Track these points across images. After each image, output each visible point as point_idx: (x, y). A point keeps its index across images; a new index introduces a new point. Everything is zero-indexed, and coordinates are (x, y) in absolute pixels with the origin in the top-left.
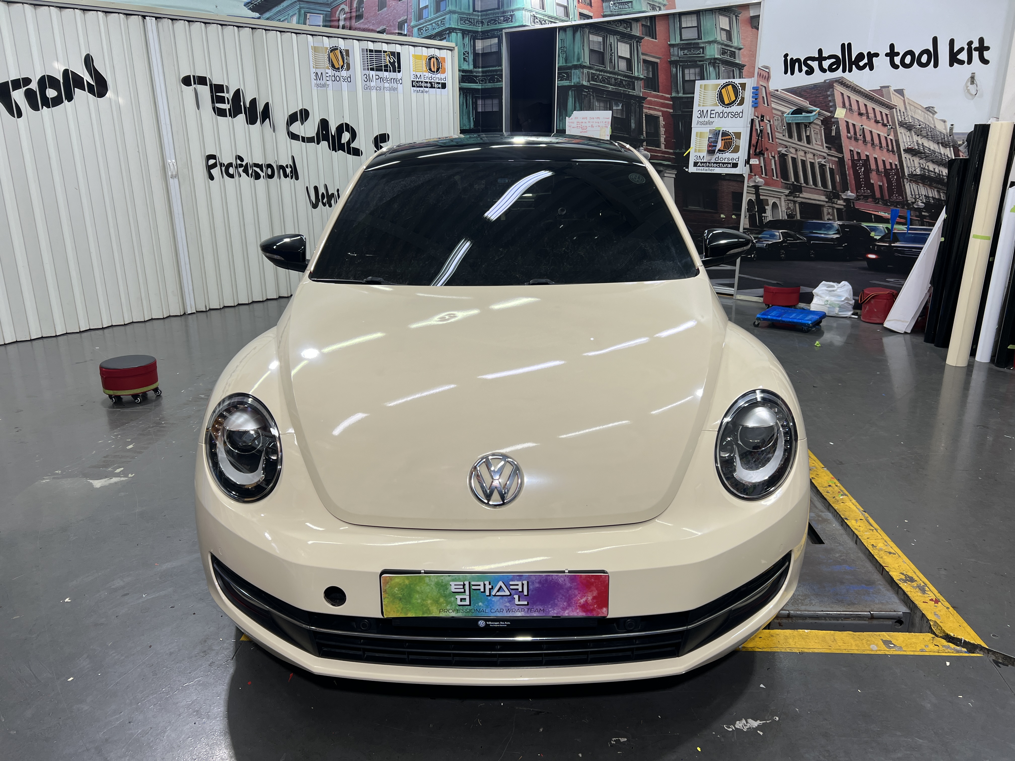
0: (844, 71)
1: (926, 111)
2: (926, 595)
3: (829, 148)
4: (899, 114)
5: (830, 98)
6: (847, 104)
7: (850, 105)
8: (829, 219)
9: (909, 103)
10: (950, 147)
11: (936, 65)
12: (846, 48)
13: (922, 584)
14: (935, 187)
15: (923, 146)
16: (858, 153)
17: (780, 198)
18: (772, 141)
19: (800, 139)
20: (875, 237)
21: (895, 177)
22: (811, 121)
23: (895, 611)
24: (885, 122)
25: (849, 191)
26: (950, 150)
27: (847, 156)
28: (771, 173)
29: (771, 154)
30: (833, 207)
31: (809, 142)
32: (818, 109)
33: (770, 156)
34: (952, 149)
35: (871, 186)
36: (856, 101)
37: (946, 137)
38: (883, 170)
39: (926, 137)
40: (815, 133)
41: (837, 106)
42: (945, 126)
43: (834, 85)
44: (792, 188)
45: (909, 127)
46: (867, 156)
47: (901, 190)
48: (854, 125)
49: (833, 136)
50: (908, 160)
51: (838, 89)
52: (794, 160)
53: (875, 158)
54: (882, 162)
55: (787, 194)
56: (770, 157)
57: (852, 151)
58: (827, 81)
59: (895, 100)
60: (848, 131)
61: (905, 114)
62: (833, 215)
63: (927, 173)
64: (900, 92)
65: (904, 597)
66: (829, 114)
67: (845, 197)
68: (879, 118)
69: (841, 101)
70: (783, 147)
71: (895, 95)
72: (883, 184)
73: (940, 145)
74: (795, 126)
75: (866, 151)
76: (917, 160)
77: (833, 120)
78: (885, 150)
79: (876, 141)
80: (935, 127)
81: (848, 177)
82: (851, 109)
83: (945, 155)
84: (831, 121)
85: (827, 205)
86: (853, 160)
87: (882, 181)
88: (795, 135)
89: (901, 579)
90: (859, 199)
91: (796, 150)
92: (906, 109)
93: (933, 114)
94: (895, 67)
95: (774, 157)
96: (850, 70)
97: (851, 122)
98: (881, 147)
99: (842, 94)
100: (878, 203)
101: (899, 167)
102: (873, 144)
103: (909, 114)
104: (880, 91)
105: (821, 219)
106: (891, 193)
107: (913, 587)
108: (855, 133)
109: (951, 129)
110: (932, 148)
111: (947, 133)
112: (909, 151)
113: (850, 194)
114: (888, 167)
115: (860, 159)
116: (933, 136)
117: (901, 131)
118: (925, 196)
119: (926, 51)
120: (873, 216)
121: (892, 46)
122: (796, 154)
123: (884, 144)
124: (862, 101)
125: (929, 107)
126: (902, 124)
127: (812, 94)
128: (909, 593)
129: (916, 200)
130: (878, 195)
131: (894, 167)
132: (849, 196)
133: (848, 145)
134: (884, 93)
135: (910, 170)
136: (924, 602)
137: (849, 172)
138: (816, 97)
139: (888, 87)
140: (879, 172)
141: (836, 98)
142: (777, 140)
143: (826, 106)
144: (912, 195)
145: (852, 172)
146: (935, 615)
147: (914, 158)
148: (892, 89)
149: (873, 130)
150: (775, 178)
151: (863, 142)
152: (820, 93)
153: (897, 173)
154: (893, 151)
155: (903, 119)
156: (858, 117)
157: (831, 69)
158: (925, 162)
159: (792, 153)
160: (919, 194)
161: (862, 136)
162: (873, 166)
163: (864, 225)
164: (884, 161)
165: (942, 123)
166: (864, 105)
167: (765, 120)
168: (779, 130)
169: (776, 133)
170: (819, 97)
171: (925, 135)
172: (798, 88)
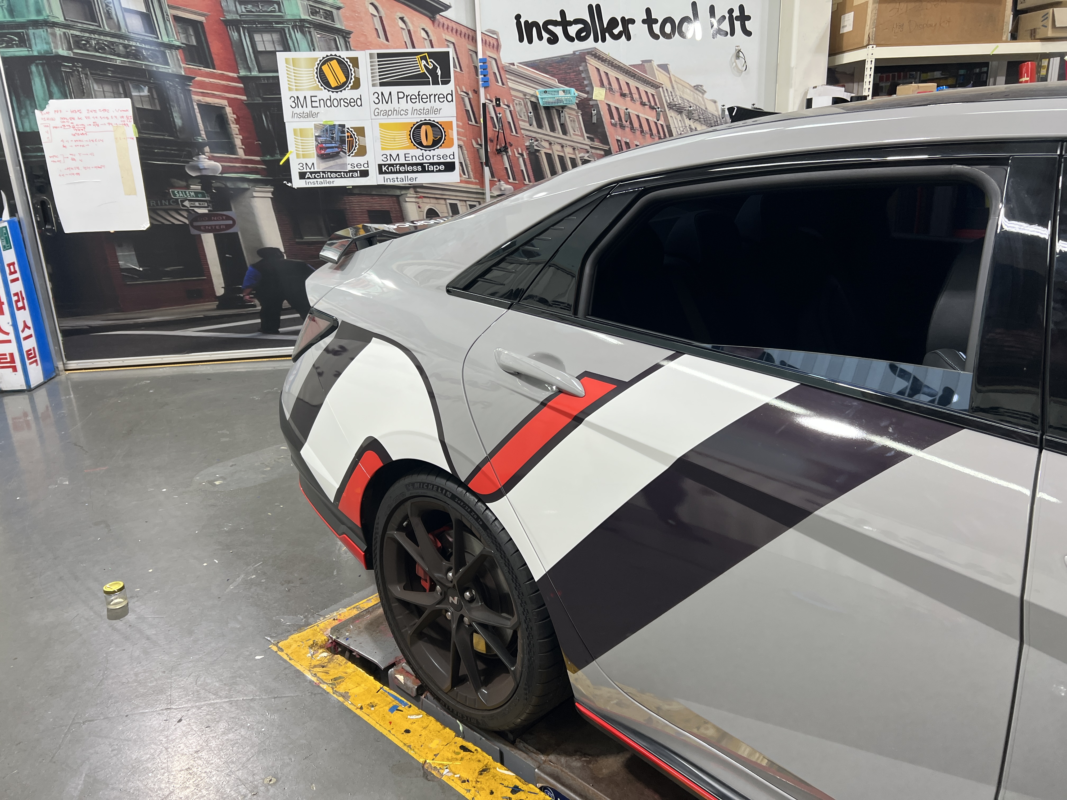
0: (596, 40)
1: (695, 91)
3: (592, 139)
4: (666, 95)
5: (583, 75)
6: (606, 82)
7: (610, 84)
9: (675, 81)
12: (595, 11)
16: (627, 144)
18: (516, 133)
19: (553, 129)
24: (653, 104)
27: (615, 148)
28: (521, 177)
29: (518, 151)
31: (565, 132)
32: (571, 89)
33: (516, 153)
36: (615, 79)
37: (718, 119)
39: (699, 120)
40: (571, 121)
41: (594, 85)
42: (716, 107)
43: (587, 57)
45: (679, 110)
48: (617, 109)
49: (594, 123)
51: (592, 63)
52: (549, 156)
56: (517, 155)
57: (620, 141)
58: (577, 53)
59: (661, 77)
60: (612, 117)
61: (673, 94)
64: (664, 67)
66: (586, 96)
68: (645, 99)
69: (598, 79)
70: (531, 141)
71: (659, 71)
74: (543, 111)
75: (635, 141)
78: (657, 138)
79: (646, 128)
80: (706, 108)
82: (611, 89)
84: (589, 104)
88: (546, 123)
91: (550, 144)
92: (673, 88)
93: (703, 94)
94: (656, 37)
95: (522, 155)
96: (604, 40)
97: (613, 104)
98: (652, 134)
99: (598, 70)
102: (642, 131)
103: (678, 94)
104: (642, 66)
108: (620, 119)
109: (723, 111)
111: (719, 115)
116: (704, 119)
117: (671, 114)
119: (685, 19)
121: (648, 11)
122: (553, 149)
123: (655, 131)
124: (623, 78)
125: (698, 86)
126: (671, 106)
127: (560, 70)
133: (613, 135)
134: (647, 68)
138: (565, 73)
139: (650, 61)
141: (591, 75)
142: (523, 131)
143: (581, 85)
148: (655, 63)
149: (640, 115)
150: (529, 182)
151: (631, 129)
152: (570, 69)
154: (665, 138)
155: (671, 100)
156: (621, 99)
157: (579, 37)
159: (545, 148)
161: (628, 123)
165: (711, 104)
166: (625, 84)
167: (501, 104)
168: (523, 118)
169: (520, 122)
170: (569, 73)
171: (697, 118)
172: (541, 61)
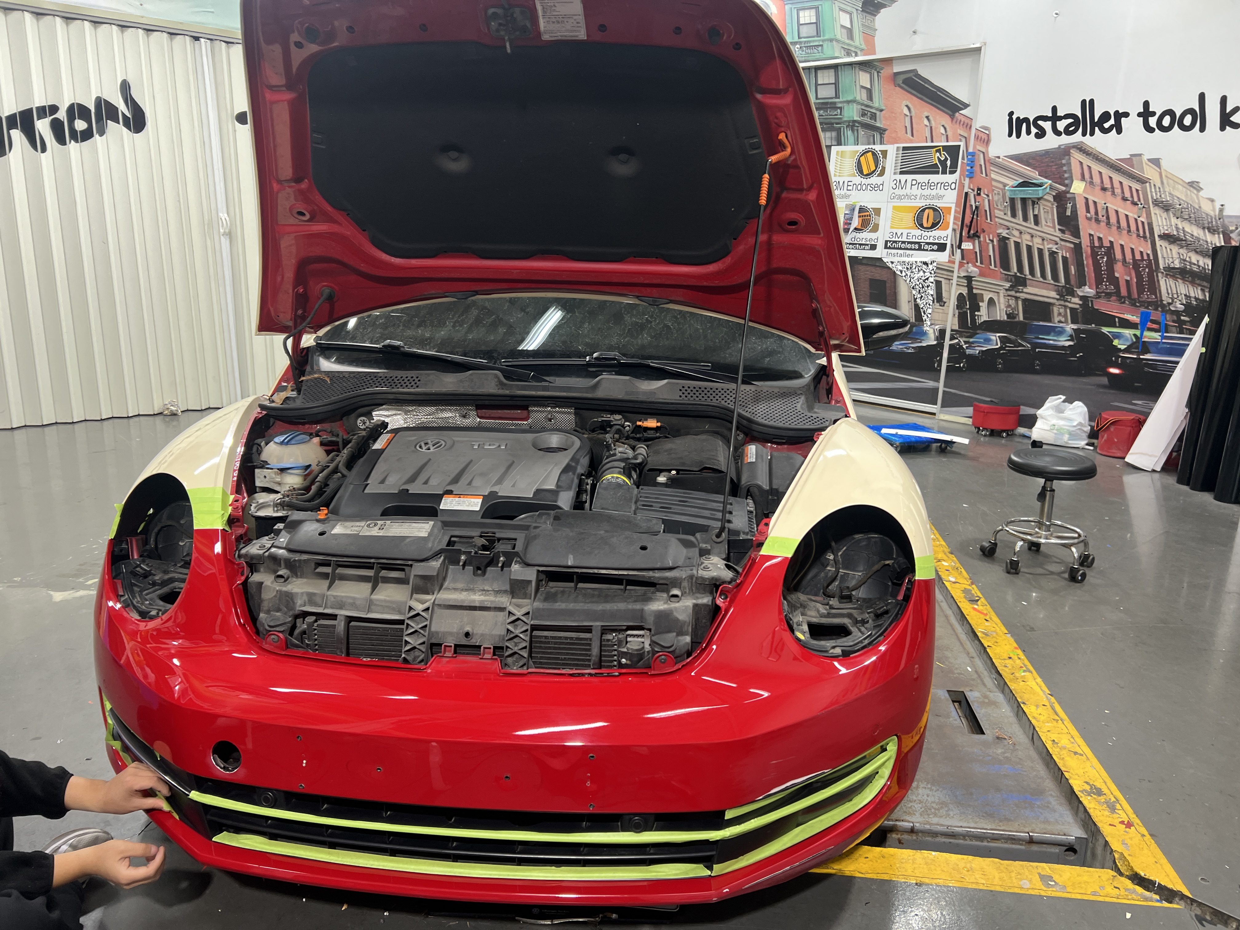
0: (1084, 134)
1: (1189, 187)
2: (1115, 815)
3: (1062, 231)
4: (1153, 190)
5: (1065, 168)
6: (1087, 176)
7: (1091, 177)
8: (1060, 322)
9: (1166, 176)
10: (1219, 234)
11: (1202, 129)
12: (1088, 106)
13: (1113, 799)
14: (1199, 285)
15: (1184, 231)
16: (1100, 239)
17: (998, 293)
18: (991, 220)
19: (1025, 219)
20: (1119, 347)
21: (1147, 270)
22: (1040, 196)
23: (1065, 835)
24: (1136, 199)
25: (1087, 287)
26: (1219, 237)
27: (1085, 242)
28: (988, 261)
29: (989, 237)
30: (1066, 307)
31: (1037, 222)
32: (1050, 182)
33: (987, 239)
34: (1221, 236)
35: (1115, 281)
36: (1098, 173)
37: (1214, 220)
38: (1131, 261)
39: (1189, 220)
40: (1045, 212)
41: (1074, 178)
42: (1214, 206)
43: (1071, 151)
44: (1013, 280)
45: (1166, 207)
46: (1111, 242)
47: (1154, 287)
48: (1095, 203)
49: (1068, 216)
50: (1164, 248)
51: (1077, 156)
52: (1017, 245)
53: (1122, 246)
54: (1130, 250)
55: (1007, 288)
56: (988, 241)
57: (1092, 235)
58: (1062, 147)
59: (1149, 172)
60: (1088, 211)
61: (1162, 190)
62: (1065, 316)
63: (1188, 267)
64: (1156, 162)
65: (1085, 816)
66: (1064, 188)
67: (1081, 294)
68: (1127, 194)
69: (1080, 171)
70: (1003, 229)
71: (1149, 165)
72: (1131, 278)
73: (1206, 231)
74: (1019, 202)
75: (1109, 236)
76: (1175, 249)
77: (1068, 196)
78: (1135, 236)
79: (1123, 223)
80: (1200, 207)
81: (1086, 269)
82: (1091, 183)
83: (1212, 244)
84: (1066, 197)
85: (1057, 303)
86: (1093, 247)
87: (1130, 275)
88: (1020, 213)
89: (1084, 790)
90: (1100, 297)
91: (1021, 233)
92: (1162, 183)
93: (1198, 191)
94: (1150, 130)
95: (992, 241)
96: (1092, 134)
97: (1091, 198)
98: (1129, 231)
99: (1081, 163)
100: (1124, 303)
101: (1151, 258)
102: (1119, 227)
103: (1167, 189)
104: (1128, 161)
105: (1050, 321)
106: (1140, 291)
107: (1099, 802)
108: (1097, 213)
109: (1221, 211)
110: (1195, 234)
111: (1215, 216)
112: (1165, 237)
113: (1088, 291)
114: (1138, 257)
115: (1101, 246)
116: (1196, 219)
117: (1155, 211)
118: (1185, 295)
119: (1191, 111)
120: (1117, 319)
121: (1146, 104)
122: (1020, 238)
123: (1133, 227)
124: (1106, 172)
125: (1193, 182)
126: (1156, 203)
127: (1042, 163)
128: (1091, 812)
129: (1173, 301)
130: (1124, 292)
131: (1145, 257)
132: (1087, 292)
133: (1086, 228)
134: (1135, 163)
135: (1167, 261)
136: (1110, 825)
137: (1088, 262)
138: (1048, 166)
139: (1140, 155)
140: (1126, 263)
141: (1072, 168)
142: (997, 220)
143: (1060, 178)
144: (1168, 294)
145: (1091, 262)
146: (1123, 844)
147: (1172, 246)
148: (1145, 158)
149: (1120, 210)
150: (992, 267)
151: (1107, 224)
152: (1053, 162)
153: (1149, 266)
154: (1145, 237)
155: (1158, 197)
156: (1101, 193)
157: (1068, 132)
158: (1186, 252)
159: (1014, 236)
160: (1177, 293)
161: (1105, 217)
162: (1118, 255)
163: (1105, 330)
164: (1132, 249)
165: (1210, 203)
166: (1108, 178)
167: (982, 193)
168: (999, 207)
169: (996, 211)
170: (1051, 166)
171: (1187, 217)
172: (1025, 154)
